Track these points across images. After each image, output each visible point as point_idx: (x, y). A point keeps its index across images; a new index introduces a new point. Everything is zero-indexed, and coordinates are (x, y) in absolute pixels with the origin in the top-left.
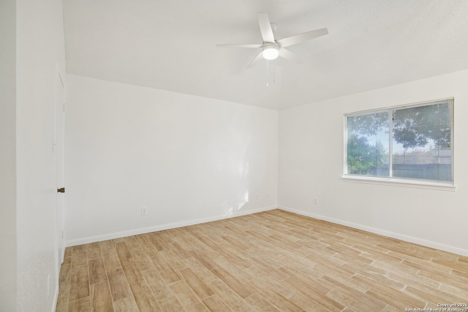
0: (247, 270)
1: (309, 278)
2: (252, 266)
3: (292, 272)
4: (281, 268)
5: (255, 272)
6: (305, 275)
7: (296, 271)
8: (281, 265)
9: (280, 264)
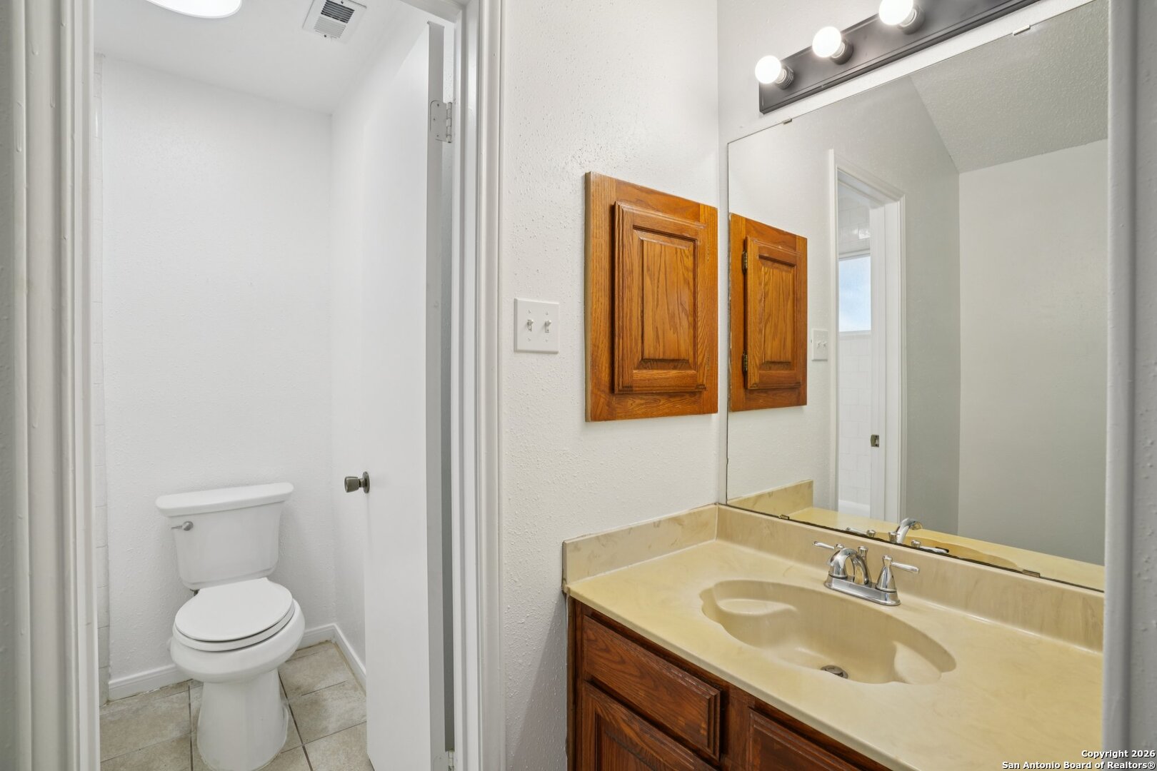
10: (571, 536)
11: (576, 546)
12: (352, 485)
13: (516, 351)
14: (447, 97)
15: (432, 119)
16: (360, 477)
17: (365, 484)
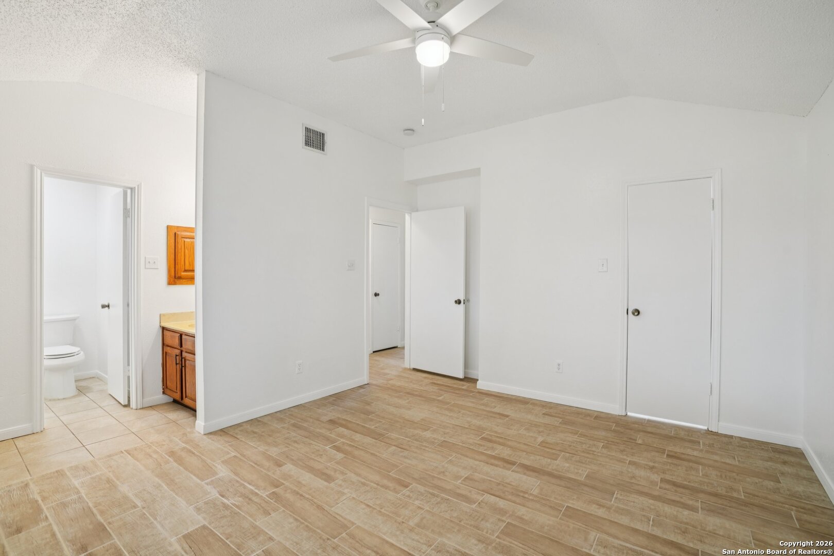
0: (464, 473)
1: (359, 475)
2: (460, 481)
3: (385, 482)
4: (407, 487)
5: (450, 473)
6: (363, 480)
7: (378, 484)
8: (408, 493)
9: (409, 496)
10: (162, 312)
11: (164, 315)
12: (103, 307)
13: (145, 268)
14: (129, 206)
15: (124, 213)
16: (107, 304)
17: (108, 306)
